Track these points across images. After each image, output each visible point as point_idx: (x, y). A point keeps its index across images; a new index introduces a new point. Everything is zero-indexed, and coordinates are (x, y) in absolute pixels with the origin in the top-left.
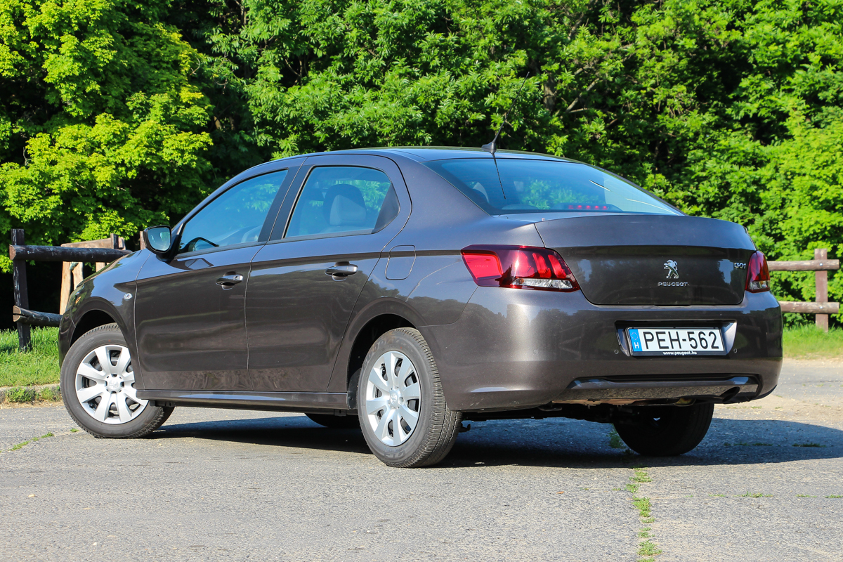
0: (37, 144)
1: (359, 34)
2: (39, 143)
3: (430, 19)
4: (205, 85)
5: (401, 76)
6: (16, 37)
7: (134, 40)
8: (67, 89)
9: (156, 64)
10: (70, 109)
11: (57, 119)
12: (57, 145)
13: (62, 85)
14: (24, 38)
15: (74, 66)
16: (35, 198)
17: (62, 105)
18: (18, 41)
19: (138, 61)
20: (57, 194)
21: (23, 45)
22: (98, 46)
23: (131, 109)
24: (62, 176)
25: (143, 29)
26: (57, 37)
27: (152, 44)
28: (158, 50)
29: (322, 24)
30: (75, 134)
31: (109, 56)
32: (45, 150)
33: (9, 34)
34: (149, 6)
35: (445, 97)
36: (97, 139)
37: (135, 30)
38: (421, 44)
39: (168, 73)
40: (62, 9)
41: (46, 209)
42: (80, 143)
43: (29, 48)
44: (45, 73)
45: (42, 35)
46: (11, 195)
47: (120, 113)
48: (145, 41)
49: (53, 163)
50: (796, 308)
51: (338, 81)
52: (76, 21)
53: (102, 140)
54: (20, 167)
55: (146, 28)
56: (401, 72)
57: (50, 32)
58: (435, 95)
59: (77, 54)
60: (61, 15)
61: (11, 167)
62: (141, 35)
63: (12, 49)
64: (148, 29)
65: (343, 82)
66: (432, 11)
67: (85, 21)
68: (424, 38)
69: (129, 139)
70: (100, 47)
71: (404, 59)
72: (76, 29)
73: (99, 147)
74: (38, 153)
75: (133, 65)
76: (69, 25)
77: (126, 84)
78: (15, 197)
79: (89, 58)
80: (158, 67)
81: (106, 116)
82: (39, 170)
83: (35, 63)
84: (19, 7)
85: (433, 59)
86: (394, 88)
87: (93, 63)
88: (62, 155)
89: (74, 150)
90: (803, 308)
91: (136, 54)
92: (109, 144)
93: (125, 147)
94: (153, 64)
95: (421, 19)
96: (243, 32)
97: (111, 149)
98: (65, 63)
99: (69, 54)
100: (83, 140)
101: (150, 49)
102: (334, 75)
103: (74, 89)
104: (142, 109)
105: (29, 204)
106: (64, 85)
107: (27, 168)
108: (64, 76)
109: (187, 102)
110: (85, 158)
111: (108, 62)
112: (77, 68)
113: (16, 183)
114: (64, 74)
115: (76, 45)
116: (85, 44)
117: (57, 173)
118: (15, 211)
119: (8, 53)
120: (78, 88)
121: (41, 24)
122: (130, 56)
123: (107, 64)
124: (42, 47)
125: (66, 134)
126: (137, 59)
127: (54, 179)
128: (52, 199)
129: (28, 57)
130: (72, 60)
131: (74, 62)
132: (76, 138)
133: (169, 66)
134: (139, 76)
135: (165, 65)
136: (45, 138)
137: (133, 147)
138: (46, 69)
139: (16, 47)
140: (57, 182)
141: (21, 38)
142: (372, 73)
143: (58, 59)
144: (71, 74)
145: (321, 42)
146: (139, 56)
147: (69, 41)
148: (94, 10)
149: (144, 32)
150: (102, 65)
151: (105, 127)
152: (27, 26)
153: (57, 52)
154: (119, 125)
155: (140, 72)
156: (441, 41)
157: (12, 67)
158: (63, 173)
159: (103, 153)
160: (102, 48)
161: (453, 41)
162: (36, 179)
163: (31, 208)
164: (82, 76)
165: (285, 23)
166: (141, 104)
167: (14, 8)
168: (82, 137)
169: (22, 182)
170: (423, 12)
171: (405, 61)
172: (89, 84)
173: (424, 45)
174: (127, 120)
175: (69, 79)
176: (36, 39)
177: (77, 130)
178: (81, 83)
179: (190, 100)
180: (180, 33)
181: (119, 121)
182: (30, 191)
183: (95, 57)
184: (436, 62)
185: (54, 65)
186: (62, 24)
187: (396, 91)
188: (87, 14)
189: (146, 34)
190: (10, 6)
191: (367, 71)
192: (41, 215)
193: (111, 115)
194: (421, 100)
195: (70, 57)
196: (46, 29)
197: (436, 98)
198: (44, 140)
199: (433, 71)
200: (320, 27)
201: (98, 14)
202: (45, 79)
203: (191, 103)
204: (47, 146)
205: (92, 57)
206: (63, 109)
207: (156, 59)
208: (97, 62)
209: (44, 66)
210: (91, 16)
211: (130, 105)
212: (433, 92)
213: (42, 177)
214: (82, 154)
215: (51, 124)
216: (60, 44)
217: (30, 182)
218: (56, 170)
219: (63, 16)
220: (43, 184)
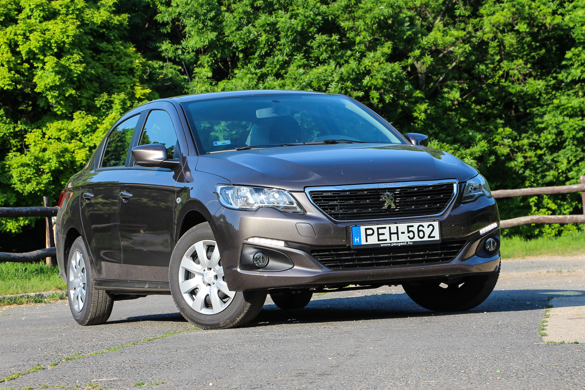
0: (32, 137)
1: (267, 38)
2: (33, 136)
3: (318, 24)
4: (154, 84)
5: (299, 67)
6: (12, 61)
7: (101, 56)
8: (52, 95)
9: (117, 72)
10: (55, 110)
11: (45, 118)
12: (47, 136)
13: (48, 92)
14: (19, 61)
15: (55, 78)
16: (32, 176)
17: (49, 106)
18: (14, 64)
19: (103, 70)
20: (48, 173)
21: (19, 67)
22: (72, 62)
23: (98, 106)
24: (50, 159)
25: (106, 48)
26: (42, 57)
27: (113, 58)
28: (118, 62)
29: (240, 32)
30: (59, 127)
31: (81, 68)
32: (38, 141)
33: (7, 59)
34: (111, 30)
35: (332, 81)
36: (75, 130)
37: (101, 49)
38: (312, 44)
39: (124, 77)
40: (45, 36)
41: (41, 184)
42: (64, 133)
43: (22, 68)
44: (35, 85)
45: (32, 57)
46: (14, 175)
47: (91, 109)
48: (108, 56)
49: (44, 150)
50: (569, 220)
51: (256, 74)
52: (55, 45)
53: (79, 131)
54: (21, 155)
55: (108, 46)
56: (300, 63)
57: (37, 54)
58: (325, 80)
59: (57, 69)
60: (44, 41)
61: (15, 156)
62: (105, 52)
63: (10, 70)
64: (110, 47)
65: (259, 75)
66: (320, 18)
67: (62, 44)
68: (314, 39)
69: (98, 128)
70: (73, 62)
71: (302, 55)
72: (56, 50)
73: (77, 136)
74: (33, 144)
75: (100, 74)
76: (50, 48)
77: (95, 87)
78: (17, 177)
79: (66, 71)
80: (119, 74)
81: (80, 113)
82: (34, 156)
83: (28, 78)
84: (14, 39)
85: (322, 54)
86: (294, 77)
87: (69, 75)
88: (51, 143)
89: (59, 139)
90: (574, 220)
91: (102, 66)
92: (84, 133)
93: (96, 134)
94: (114, 72)
95: (312, 24)
96: (184, 43)
97: (86, 136)
98: (49, 76)
99: (51, 70)
100: (65, 131)
101: (112, 62)
102: (253, 70)
103: (57, 95)
104: (106, 106)
105: (28, 181)
106: (49, 93)
107: (26, 155)
108: (48, 86)
109: (140, 97)
110: (67, 145)
111: (80, 73)
112: (58, 79)
113: (18, 167)
114: (48, 84)
115: (56, 63)
116: (63, 61)
117: (48, 157)
118: (18, 187)
119: (7, 73)
120: (60, 94)
121: (30, 48)
122: (97, 67)
123: (79, 74)
124: (32, 67)
125: (53, 128)
126: (102, 69)
127: (45, 162)
128: (45, 176)
129: (22, 74)
130: (53, 74)
131: (55, 75)
132: (60, 130)
133: (126, 72)
134: (105, 81)
135: (123, 72)
136: (38, 132)
137: (101, 134)
138: (35, 83)
139: (13, 69)
140: (47, 164)
141: (16, 61)
142: (278, 66)
143: (44, 74)
144: (54, 84)
145: (239, 46)
146: (105, 67)
147: (51, 61)
148: (68, 36)
149: (107, 49)
150: (75, 75)
151: (80, 121)
152: (20, 51)
153: (43, 68)
154: (90, 119)
155: (106, 79)
156: (327, 41)
157: (11, 82)
158: (51, 156)
159: (80, 140)
160: (75, 63)
161: (336, 39)
162: (32, 163)
163: (30, 184)
164: (62, 85)
165: (213, 35)
166: (106, 102)
167: (10, 40)
168: (64, 129)
169: (23, 165)
170: (312, 19)
171: (303, 56)
172: (67, 91)
173: (315, 44)
174: (96, 115)
175: (52, 88)
176: (27, 61)
177: (60, 125)
178: (61, 90)
179: (142, 96)
180: (135, 47)
181: (90, 115)
182: (28, 172)
183: (71, 70)
184: (325, 56)
185: (41, 79)
186: (45, 48)
187: (295, 79)
188: (63, 40)
189: (109, 51)
190: (7, 39)
191: (275, 65)
192: (37, 189)
193: (84, 112)
194: (315, 84)
195: (53, 72)
196: (34, 52)
197: (326, 82)
198: (37, 134)
199: (323, 62)
200: (239, 34)
201: (70, 39)
202: (35, 90)
203: (142, 97)
204: (40, 138)
205: (68, 71)
206: (50, 111)
207: (117, 69)
208: (72, 73)
209: (34, 81)
210: (66, 41)
211: (98, 103)
212: (323, 78)
213: (37, 161)
214: (64, 141)
215: (43, 122)
216: (44, 63)
217: (28, 165)
218: (47, 155)
219: (46, 41)
220: (38, 165)
